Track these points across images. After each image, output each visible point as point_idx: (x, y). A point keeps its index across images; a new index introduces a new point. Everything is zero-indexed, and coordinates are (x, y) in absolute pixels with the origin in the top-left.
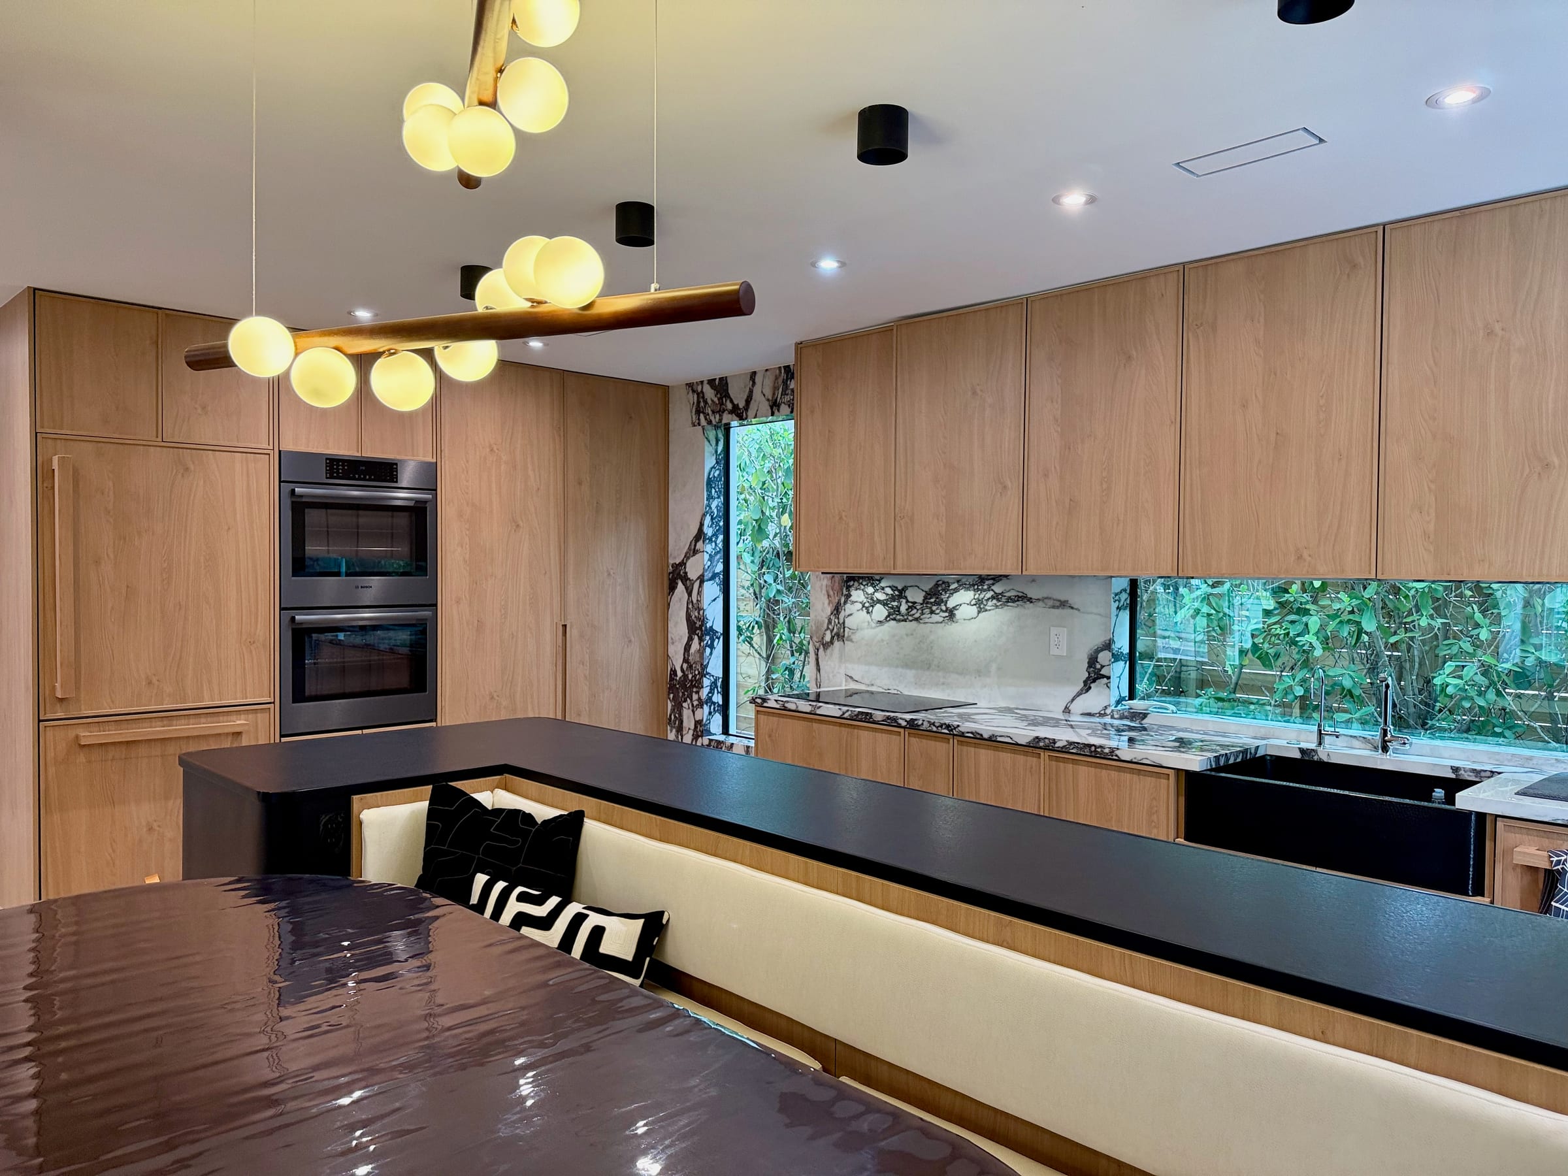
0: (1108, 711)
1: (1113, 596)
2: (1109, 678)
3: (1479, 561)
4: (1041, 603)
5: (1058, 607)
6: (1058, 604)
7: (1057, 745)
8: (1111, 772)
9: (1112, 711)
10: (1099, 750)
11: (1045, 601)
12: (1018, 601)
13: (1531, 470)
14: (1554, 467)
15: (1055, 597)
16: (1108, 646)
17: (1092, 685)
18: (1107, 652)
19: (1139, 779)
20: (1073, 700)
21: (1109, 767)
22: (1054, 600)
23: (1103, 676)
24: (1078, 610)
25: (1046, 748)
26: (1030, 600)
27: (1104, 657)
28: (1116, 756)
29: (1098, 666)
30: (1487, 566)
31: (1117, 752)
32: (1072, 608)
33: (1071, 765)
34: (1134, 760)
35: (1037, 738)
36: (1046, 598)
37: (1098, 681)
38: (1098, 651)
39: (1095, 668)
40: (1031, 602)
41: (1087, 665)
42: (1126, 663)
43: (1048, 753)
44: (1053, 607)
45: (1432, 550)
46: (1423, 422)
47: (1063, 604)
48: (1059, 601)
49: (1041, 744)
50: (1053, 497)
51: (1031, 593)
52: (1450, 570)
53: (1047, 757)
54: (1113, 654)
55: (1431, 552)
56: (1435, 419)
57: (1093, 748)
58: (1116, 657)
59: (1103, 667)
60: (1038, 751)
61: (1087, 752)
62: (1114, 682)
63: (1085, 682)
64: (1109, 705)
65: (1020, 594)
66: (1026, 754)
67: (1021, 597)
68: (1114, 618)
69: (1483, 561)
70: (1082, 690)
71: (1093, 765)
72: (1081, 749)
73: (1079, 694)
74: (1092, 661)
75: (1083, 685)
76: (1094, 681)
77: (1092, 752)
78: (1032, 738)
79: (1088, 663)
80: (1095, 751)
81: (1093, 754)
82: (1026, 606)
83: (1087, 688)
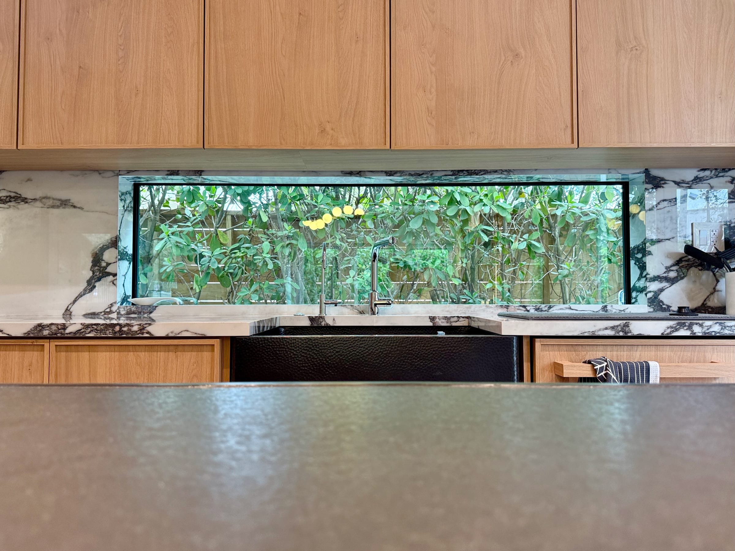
0: (114, 309)
1: (119, 193)
2: (115, 275)
3: (470, 133)
4: (38, 204)
5: (58, 207)
6: (58, 203)
7: (68, 331)
8: (140, 353)
9: (119, 308)
10: (125, 329)
11: (44, 200)
12: (10, 201)
13: (505, 58)
14: (522, 58)
15: (54, 197)
16: (115, 243)
17: (97, 284)
18: (113, 250)
19: (177, 357)
20: (75, 301)
21: (137, 348)
22: (54, 199)
23: (109, 274)
24: (81, 208)
25: (51, 338)
26: (25, 200)
27: (109, 255)
28: (148, 333)
29: (104, 264)
30: (476, 137)
31: (149, 329)
32: (75, 207)
33: (87, 353)
34: (171, 335)
35: (40, 325)
36: (44, 198)
37: (103, 280)
38: (103, 249)
39: (100, 266)
40: (27, 202)
41: (91, 264)
42: (130, 263)
43: (54, 343)
44: (53, 207)
45: (434, 124)
46: (424, 14)
47: (64, 203)
48: (59, 200)
49: (46, 333)
50: (58, 62)
51: (27, 192)
52: (448, 141)
53: (53, 348)
54: (119, 251)
55: (433, 126)
56: (433, 12)
57: (117, 328)
58: (122, 256)
59: (108, 264)
60: (40, 342)
61: (109, 334)
62: (120, 280)
63: (89, 282)
64: (115, 303)
65: (13, 195)
66: (23, 348)
67: (14, 197)
68: (120, 216)
69: (473, 133)
70: (85, 290)
71: (116, 348)
72: (101, 331)
73: (80, 296)
74: (97, 259)
75: (86, 284)
76: (99, 279)
77: (116, 333)
78: (32, 326)
79: (93, 262)
80: (120, 331)
81: (118, 335)
82: (20, 206)
83: (91, 286)
